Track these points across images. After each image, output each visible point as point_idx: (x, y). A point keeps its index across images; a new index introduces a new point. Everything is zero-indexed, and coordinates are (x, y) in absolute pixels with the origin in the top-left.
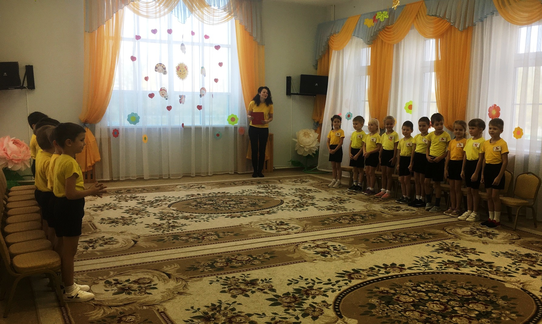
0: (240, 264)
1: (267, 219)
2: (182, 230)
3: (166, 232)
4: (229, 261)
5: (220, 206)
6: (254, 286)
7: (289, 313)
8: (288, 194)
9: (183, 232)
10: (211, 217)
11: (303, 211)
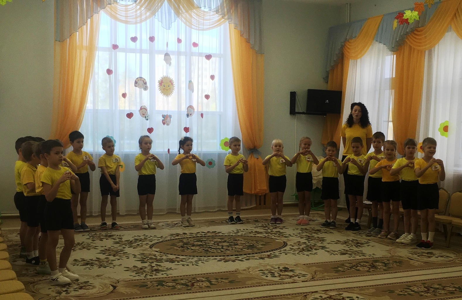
1: (268, 264)
2: (167, 275)
3: (149, 277)
5: (211, 248)
8: (292, 235)
9: (169, 277)
10: (200, 260)
11: (311, 256)
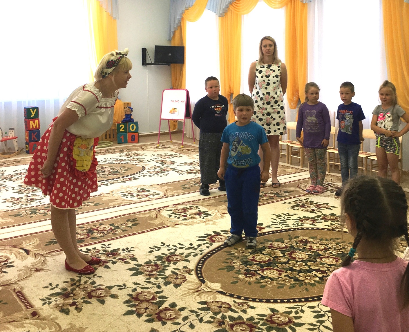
0: (102, 234)
1: (128, 187)
4: (90, 232)
6: (115, 256)
7: (150, 282)
8: (150, 160)
11: (163, 176)
